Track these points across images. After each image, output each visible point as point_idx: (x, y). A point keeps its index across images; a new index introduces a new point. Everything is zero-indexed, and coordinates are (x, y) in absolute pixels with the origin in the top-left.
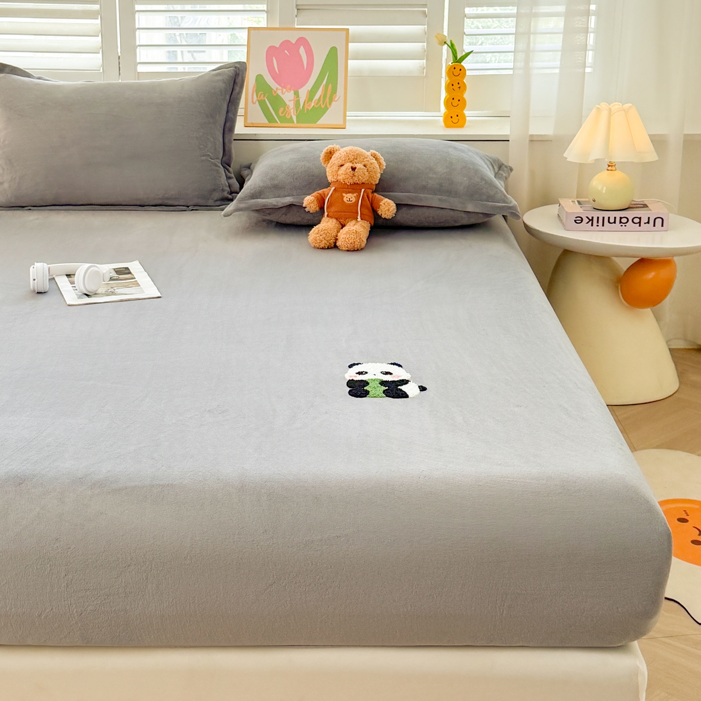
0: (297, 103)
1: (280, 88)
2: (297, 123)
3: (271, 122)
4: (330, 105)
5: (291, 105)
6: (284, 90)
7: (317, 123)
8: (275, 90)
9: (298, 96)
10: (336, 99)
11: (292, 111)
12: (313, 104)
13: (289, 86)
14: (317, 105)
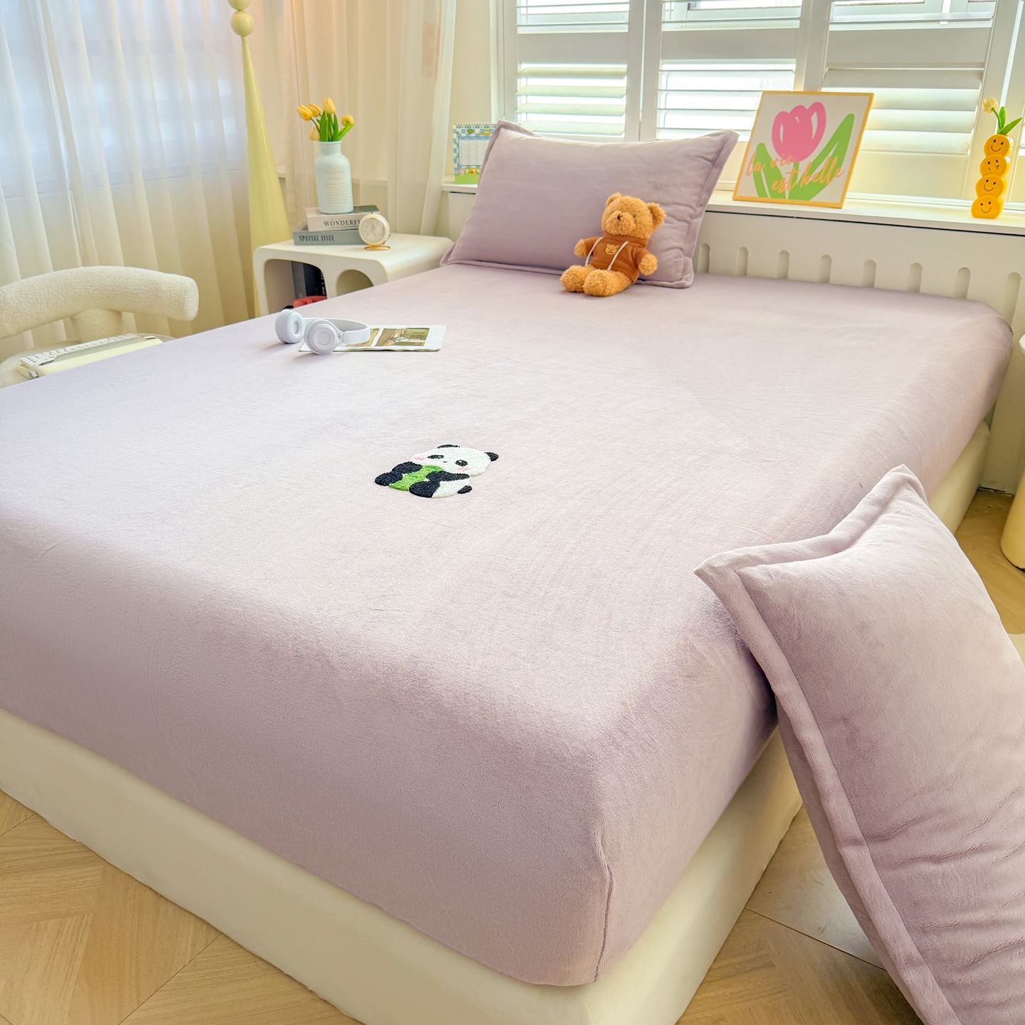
0: (794, 175)
1: (780, 158)
2: (789, 198)
3: (762, 197)
4: (831, 179)
5: (787, 178)
6: (784, 161)
7: (811, 200)
8: (774, 160)
9: (797, 169)
10: (839, 174)
11: (786, 185)
12: (811, 179)
13: (790, 157)
14: (816, 179)
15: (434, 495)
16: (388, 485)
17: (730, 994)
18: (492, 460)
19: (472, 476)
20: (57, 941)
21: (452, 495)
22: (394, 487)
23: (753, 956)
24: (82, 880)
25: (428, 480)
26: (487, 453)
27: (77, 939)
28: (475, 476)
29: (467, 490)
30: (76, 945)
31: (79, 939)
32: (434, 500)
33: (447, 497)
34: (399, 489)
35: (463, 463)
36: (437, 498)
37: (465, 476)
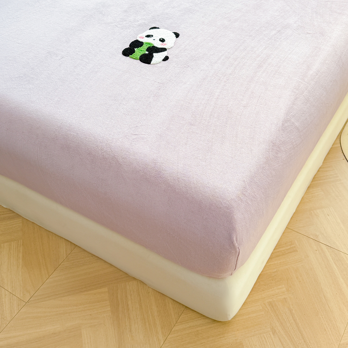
15: (152, 62)
16: (128, 56)
17: (280, 263)
18: (177, 38)
19: (168, 49)
20: (10, 252)
21: (160, 62)
22: (132, 58)
23: (289, 247)
24: (14, 225)
25: (147, 53)
26: (174, 33)
27: (18, 251)
28: (169, 49)
29: (166, 58)
30: (18, 253)
31: (19, 251)
32: (152, 66)
33: (158, 63)
34: (134, 59)
35: (162, 40)
36: (153, 64)
37: (164, 50)
